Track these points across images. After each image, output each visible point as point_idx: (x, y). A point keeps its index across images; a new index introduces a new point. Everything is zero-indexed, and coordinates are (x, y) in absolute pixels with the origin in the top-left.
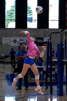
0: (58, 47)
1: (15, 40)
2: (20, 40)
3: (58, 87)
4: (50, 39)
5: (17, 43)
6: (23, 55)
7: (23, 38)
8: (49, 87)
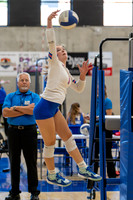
0: (121, 81)
1: (6, 60)
2: (21, 59)
3: (122, 194)
4: (101, 56)
5: (11, 68)
6: (22, 104)
7: (30, 54)
8: (98, 194)
